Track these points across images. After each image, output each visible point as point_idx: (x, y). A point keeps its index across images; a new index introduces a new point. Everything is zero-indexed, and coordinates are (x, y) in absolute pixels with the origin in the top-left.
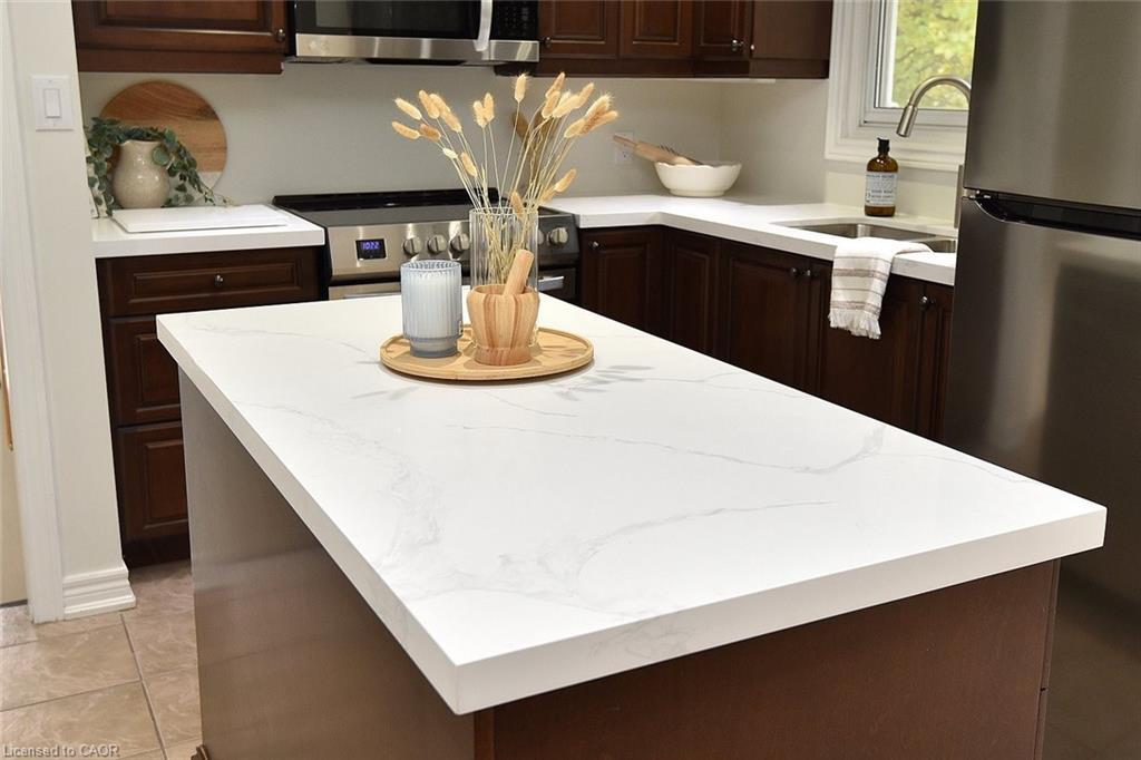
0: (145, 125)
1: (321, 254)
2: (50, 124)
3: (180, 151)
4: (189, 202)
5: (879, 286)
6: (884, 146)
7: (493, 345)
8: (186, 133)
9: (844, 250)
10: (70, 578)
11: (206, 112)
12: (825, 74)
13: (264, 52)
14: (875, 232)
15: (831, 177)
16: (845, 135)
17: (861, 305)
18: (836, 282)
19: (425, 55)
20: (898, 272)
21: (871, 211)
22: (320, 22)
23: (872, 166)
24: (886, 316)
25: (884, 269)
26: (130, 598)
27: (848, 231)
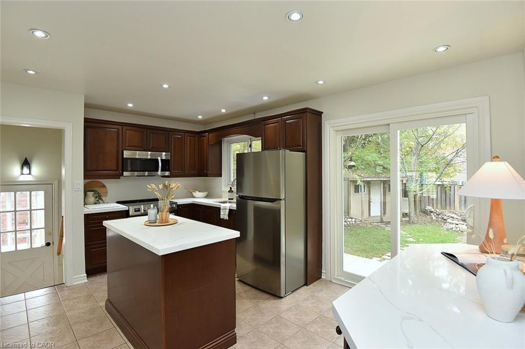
0: (92, 189)
1: (128, 212)
2: (77, 190)
3: (99, 194)
4: (99, 203)
5: (228, 211)
6: (231, 188)
7: (162, 220)
8: (100, 190)
9: (223, 205)
10: (75, 277)
11: (104, 186)
12: (221, 176)
13: (117, 175)
14: (230, 202)
15: (223, 194)
16: (225, 186)
17: (225, 214)
18: (221, 211)
19: (146, 175)
20: (231, 208)
21: (229, 199)
22: (128, 170)
23: (229, 191)
24: (229, 216)
25: (228, 208)
26: (87, 281)
27: (225, 202)
